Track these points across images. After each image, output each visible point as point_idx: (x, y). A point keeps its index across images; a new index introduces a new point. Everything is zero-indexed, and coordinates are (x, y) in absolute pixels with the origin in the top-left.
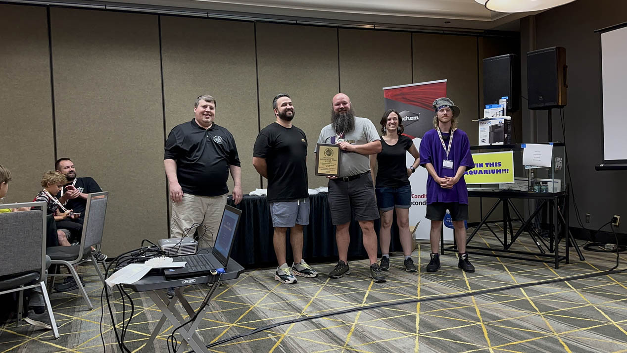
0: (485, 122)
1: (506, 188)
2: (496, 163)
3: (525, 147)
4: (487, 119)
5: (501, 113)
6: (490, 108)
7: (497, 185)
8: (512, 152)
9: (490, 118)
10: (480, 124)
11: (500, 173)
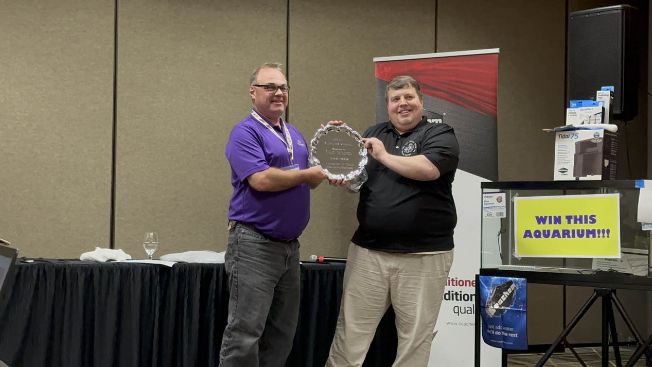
0: (567, 133)
1: (605, 269)
2: (586, 217)
3: (643, 187)
4: (572, 129)
5: (599, 117)
6: (577, 107)
7: (588, 262)
8: (619, 194)
9: (576, 126)
10: (557, 138)
11: (594, 236)
